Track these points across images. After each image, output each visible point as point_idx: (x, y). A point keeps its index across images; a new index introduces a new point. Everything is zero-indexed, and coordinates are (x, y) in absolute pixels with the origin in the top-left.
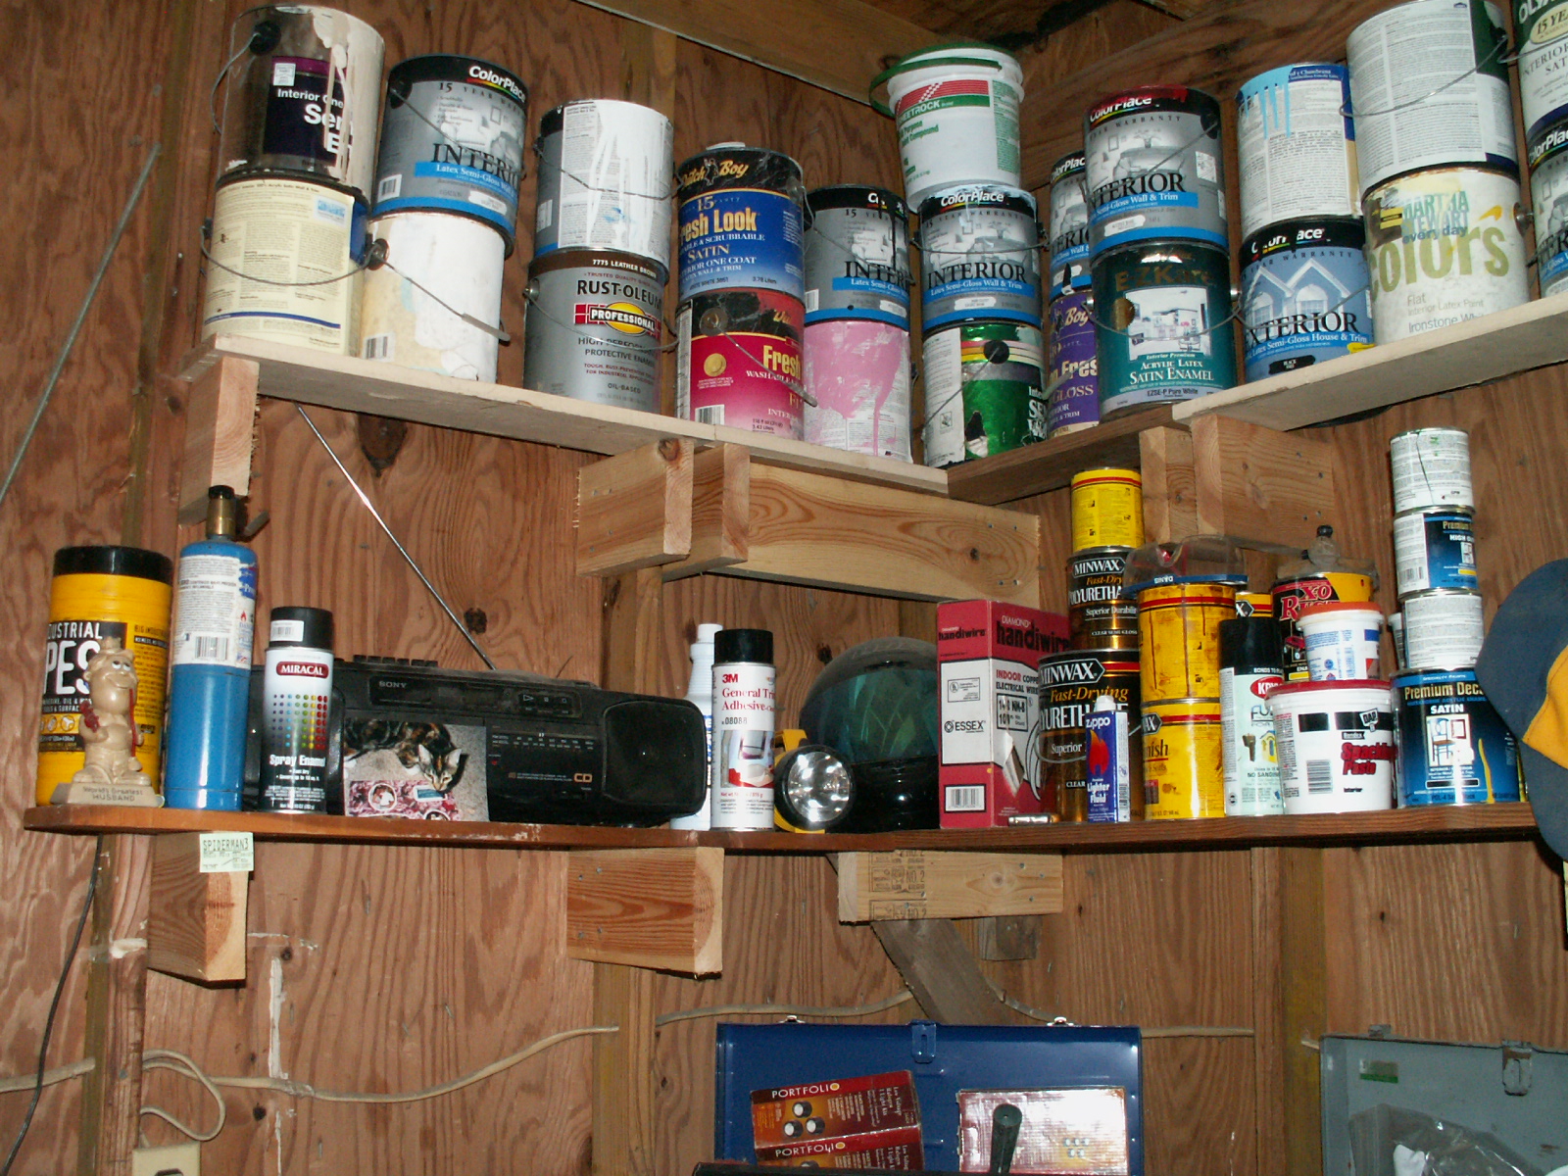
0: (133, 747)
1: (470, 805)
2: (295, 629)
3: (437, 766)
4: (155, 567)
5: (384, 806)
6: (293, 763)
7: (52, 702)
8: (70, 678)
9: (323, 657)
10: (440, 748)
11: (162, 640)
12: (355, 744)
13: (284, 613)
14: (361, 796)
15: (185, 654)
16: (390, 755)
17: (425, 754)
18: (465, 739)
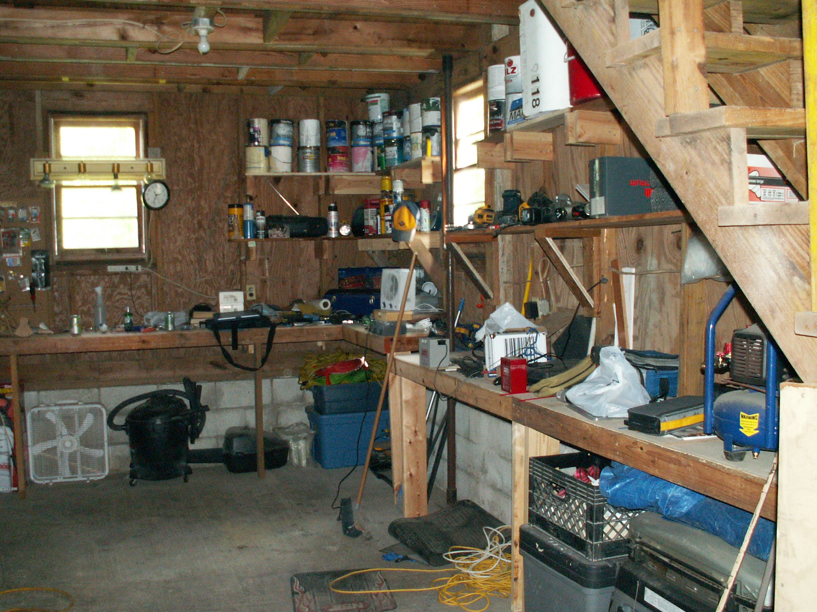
0: (239, 231)
1: (287, 236)
2: (259, 214)
3: (282, 230)
4: (240, 206)
5: (275, 236)
6: (261, 232)
7: (230, 226)
8: (231, 222)
9: (263, 217)
10: (283, 228)
11: (242, 216)
12: (270, 228)
13: (258, 212)
14: (271, 235)
15: (245, 219)
16: (275, 230)
17: (280, 229)
18: (287, 227)
